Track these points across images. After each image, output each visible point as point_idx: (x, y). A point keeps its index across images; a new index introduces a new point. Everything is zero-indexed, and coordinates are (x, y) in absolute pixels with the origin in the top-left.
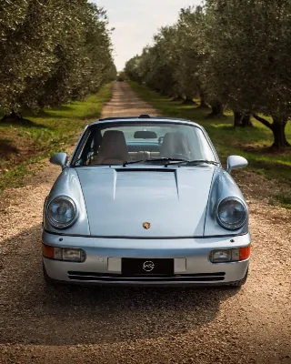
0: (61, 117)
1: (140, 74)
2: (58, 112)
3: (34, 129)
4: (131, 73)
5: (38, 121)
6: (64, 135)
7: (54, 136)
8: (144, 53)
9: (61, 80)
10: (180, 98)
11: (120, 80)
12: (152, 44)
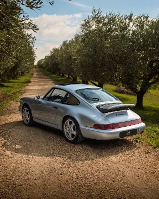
0: (15, 82)
1: (44, 66)
2: (13, 81)
3: (5, 88)
4: (40, 65)
5: (6, 84)
6: (17, 90)
7: (13, 90)
8: (45, 58)
9: (17, 68)
10: (59, 75)
11: (36, 68)
12: (50, 54)
